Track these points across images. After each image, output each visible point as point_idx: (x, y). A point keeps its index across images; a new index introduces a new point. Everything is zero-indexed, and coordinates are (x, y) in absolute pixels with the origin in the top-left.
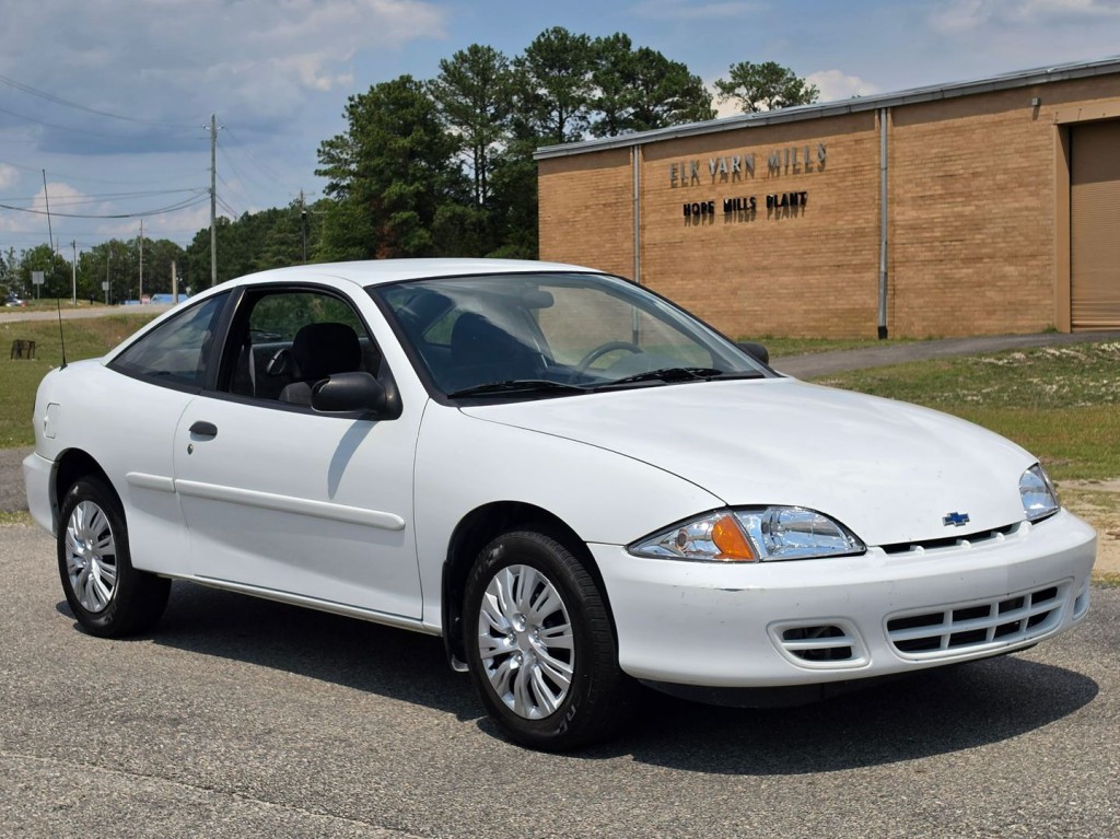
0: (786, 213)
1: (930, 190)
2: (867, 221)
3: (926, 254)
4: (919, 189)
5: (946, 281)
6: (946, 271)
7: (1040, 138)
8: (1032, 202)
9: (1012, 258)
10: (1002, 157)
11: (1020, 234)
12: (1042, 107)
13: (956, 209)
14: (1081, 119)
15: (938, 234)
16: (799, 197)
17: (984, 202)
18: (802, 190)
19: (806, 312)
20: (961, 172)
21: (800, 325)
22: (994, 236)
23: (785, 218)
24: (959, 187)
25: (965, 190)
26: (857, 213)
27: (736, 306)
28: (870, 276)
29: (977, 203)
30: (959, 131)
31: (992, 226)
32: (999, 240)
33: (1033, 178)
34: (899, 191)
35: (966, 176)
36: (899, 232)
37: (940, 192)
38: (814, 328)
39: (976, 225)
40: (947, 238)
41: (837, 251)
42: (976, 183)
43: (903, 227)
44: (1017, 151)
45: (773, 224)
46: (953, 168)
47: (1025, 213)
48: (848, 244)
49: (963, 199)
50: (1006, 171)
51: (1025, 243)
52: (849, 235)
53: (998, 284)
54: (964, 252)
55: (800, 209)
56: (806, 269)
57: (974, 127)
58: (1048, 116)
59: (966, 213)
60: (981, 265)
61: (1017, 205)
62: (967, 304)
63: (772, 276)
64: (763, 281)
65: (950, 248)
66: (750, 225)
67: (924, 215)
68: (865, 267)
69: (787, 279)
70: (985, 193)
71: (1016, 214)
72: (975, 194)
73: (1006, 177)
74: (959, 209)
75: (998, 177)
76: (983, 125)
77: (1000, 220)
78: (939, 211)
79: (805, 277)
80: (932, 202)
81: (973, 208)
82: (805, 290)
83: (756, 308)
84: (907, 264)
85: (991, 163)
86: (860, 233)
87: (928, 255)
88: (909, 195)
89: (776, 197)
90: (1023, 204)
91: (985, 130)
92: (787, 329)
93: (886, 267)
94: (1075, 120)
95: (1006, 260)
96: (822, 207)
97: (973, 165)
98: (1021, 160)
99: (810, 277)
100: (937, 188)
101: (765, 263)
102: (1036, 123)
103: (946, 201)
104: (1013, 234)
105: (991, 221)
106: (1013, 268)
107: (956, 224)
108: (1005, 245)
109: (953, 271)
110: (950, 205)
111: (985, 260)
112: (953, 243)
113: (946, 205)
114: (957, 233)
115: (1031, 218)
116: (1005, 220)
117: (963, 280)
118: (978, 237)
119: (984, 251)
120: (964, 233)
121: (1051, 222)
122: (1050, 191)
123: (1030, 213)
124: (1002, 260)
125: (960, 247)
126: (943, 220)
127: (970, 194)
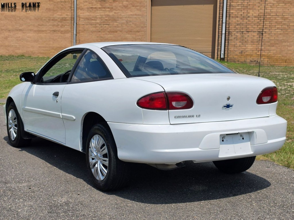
0: (30, 10)
1: (95, 5)
2: (67, 15)
3: (93, 28)
4: (90, 5)
6: (101, 35)
8: (138, 12)
9: (130, 32)
11: (133, 24)
13: (106, 13)
15: (99, 22)
16: (37, 4)
17: (118, 11)
18: (38, 2)
19: (39, 47)
21: (37, 52)
22: (123, 23)
23: (30, 11)
24: (107, 5)
25: (110, 6)
26: (63, 12)
27: (7, 43)
28: (68, 35)
29: (115, 11)
31: (121, 20)
32: (124, 25)
33: (139, 4)
34: (82, 5)
35: (111, 1)
36: (81, 20)
37: (99, 6)
38: (43, 53)
39: (114, 20)
40: (102, 23)
41: (54, 25)
42: (114, 4)
43: (83, 18)
45: (24, 14)
47: (135, 16)
48: (58, 23)
49: (109, 10)
51: (134, 27)
52: (60, 20)
54: (109, 29)
55: (37, 9)
56: (39, 31)
59: (111, 15)
60: (116, 34)
61: (131, 13)
63: (23, 33)
64: (20, 35)
65: (104, 27)
66: (13, 13)
67: (93, 14)
68: (66, 32)
69: (31, 34)
70: (118, 8)
71: (130, 16)
72: (114, 8)
73: (127, 3)
74: (107, 13)
75: (124, 3)
77: (125, 18)
78: (99, 13)
79: (39, 34)
80: (96, 10)
81: (114, 13)
82: (39, 39)
83: (17, 45)
84: (85, 32)
86: (64, 19)
87: (94, 29)
88: (86, 7)
89: (26, 3)
90: (134, 13)
92: (31, 53)
93: (76, 32)
95: (127, 32)
96: (47, 9)
99: (41, 34)
100: (98, 5)
101: (20, 28)
103: (102, 10)
104: (130, 23)
105: (121, 18)
106: (129, 35)
107: (106, 18)
108: (126, 27)
109: (105, 35)
110: (103, 11)
111: (118, 32)
112: (105, 25)
113: (102, 12)
114: (106, 22)
115: (137, 18)
116: (127, 18)
117: (109, 39)
118: (115, 24)
119: (118, 29)
120: (109, 22)
121: (145, 20)
122: (146, 9)
123: (137, 16)
124: (125, 32)
125: (108, 27)
126: (101, 17)
127: (112, 8)
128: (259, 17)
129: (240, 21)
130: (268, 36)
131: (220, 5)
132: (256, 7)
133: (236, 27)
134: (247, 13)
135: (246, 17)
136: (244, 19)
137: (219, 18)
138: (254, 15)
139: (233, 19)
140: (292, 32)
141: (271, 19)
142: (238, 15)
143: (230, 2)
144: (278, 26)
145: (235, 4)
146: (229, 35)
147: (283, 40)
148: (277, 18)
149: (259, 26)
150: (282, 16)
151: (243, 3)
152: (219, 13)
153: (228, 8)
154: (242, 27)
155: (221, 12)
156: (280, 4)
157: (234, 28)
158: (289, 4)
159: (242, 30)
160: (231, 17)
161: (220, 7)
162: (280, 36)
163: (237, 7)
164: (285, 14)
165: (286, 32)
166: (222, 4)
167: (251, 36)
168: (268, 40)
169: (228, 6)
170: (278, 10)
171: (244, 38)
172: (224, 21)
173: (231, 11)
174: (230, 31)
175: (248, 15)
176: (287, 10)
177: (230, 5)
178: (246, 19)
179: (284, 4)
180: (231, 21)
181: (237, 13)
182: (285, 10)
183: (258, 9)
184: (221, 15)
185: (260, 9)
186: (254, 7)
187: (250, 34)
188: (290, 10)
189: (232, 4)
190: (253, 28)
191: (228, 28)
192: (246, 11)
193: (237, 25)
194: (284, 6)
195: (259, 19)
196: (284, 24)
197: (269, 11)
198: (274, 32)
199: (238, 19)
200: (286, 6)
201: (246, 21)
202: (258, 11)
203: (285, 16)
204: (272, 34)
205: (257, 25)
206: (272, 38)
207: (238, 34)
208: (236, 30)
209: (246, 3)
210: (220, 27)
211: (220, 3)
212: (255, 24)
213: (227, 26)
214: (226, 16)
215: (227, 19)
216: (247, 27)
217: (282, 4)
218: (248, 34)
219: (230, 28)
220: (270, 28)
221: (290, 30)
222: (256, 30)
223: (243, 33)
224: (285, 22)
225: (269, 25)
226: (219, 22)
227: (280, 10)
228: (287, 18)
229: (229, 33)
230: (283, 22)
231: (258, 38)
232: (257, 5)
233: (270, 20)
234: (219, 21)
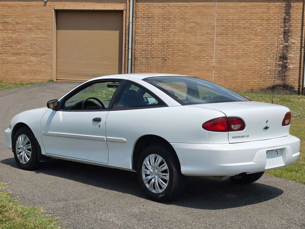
5: (4, 61)
6: (4, 57)
7: (46, 13)
8: (43, 36)
9: (34, 54)
10: (30, 18)
11: (38, 46)
12: (47, 2)
13: (8, 35)
14: (64, 9)
15: (0, 44)
17: (21, 34)
20: (11, 22)
24: (10, 27)
25: (13, 28)
29: (18, 34)
30: (10, 7)
31: (25, 42)
32: (28, 48)
33: (44, 27)
35: (14, 23)
37: (1, 28)
39: (18, 42)
40: (4, 45)
42: (18, 27)
44: (37, 17)
46: (7, 20)
47: (40, 39)
49: (12, 32)
50: (31, 24)
51: (39, 50)
53: (27, 63)
54: (12, 51)
57: (17, 6)
58: (50, 6)
59: (13, 37)
60: (20, 56)
61: (36, 36)
62: (13, 70)
65: (6, 49)
70: (22, 30)
71: (36, 39)
72: (17, 30)
73: (32, 25)
74: (10, 35)
75: (28, 25)
76: (21, 6)
77: (29, 41)
81: (17, 35)
85: (25, 20)
90: (39, 36)
91: (22, 8)
94: (63, 9)
95: (31, 55)
97: (16, 20)
98: (38, 20)
102: (45, 8)
103: (4, 32)
104: (34, 46)
105: (25, 41)
106: (34, 58)
107: (9, 40)
108: (31, 50)
109: (7, 58)
110: (6, 33)
111: (22, 55)
112: (7, 47)
113: (4, 33)
114: (9, 44)
115: (42, 41)
116: (31, 41)
117: (12, 61)
118: (19, 46)
119: (21, 51)
120: (12, 44)
121: (51, 43)
122: (51, 33)
123: (42, 39)
124: (30, 55)
125: (10, 49)
126: (3, 39)
127: (15, 30)
128: (162, 44)
129: (145, 47)
130: (171, 62)
131: (126, 32)
132: (159, 35)
133: (142, 53)
134: (151, 40)
135: (151, 44)
136: (149, 45)
137: (125, 44)
138: (158, 42)
139: (138, 45)
140: (193, 59)
141: (174, 46)
142: (143, 42)
143: (136, 29)
144: (180, 53)
145: (140, 31)
146: (135, 60)
147: (184, 66)
148: (179, 46)
149: (162, 53)
150: (184, 44)
151: (148, 31)
152: (125, 39)
153: (133, 34)
154: (147, 53)
155: (127, 38)
156: (181, 33)
157: (140, 54)
158: (190, 33)
159: (147, 56)
160: (136, 43)
161: (126, 33)
162: (182, 62)
163: (142, 35)
164: (186, 42)
165: (188, 59)
166: (127, 31)
167: (156, 62)
168: (171, 66)
169: (133, 32)
170: (179, 39)
171: (149, 64)
172: (130, 47)
173: (137, 38)
174: (136, 56)
175: (152, 42)
176: (188, 39)
177: (135, 32)
178: (150, 46)
179: (185, 33)
180: (136, 47)
181: (142, 40)
182: (186, 39)
183: (162, 37)
184: (127, 41)
185: (163, 37)
186: (158, 35)
187: (154, 60)
188: (190, 39)
189: (137, 31)
190: (157, 55)
191: (134, 54)
192: (150, 38)
193: (142, 51)
194: (185, 35)
195: (163, 46)
196: (186, 52)
197: (172, 39)
198: (177, 59)
199: (143, 45)
200: (186, 35)
201: (151, 47)
202: (161, 38)
203: (186, 44)
204: (175, 61)
205: (161, 51)
206: (174, 64)
207: (143, 60)
208: (142, 56)
209: (151, 31)
210: (126, 52)
211: (126, 30)
212: (159, 51)
213: (133, 52)
214: (132, 43)
215: (133, 45)
216: (152, 53)
217: (183, 33)
218: (153, 60)
219: (136, 54)
220: (173, 55)
221: (190, 57)
222: (160, 57)
223: (148, 59)
224: (186, 50)
225: (172, 51)
226: (125, 48)
227: (181, 39)
228: (188, 46)
229: (135, 59)
230: (184, 50)
231: (162, 64)
232: (160, 33)
233: (172, 48)
234: (125, 46)
